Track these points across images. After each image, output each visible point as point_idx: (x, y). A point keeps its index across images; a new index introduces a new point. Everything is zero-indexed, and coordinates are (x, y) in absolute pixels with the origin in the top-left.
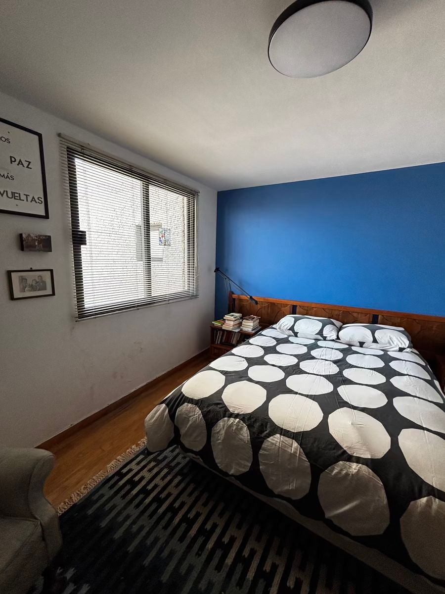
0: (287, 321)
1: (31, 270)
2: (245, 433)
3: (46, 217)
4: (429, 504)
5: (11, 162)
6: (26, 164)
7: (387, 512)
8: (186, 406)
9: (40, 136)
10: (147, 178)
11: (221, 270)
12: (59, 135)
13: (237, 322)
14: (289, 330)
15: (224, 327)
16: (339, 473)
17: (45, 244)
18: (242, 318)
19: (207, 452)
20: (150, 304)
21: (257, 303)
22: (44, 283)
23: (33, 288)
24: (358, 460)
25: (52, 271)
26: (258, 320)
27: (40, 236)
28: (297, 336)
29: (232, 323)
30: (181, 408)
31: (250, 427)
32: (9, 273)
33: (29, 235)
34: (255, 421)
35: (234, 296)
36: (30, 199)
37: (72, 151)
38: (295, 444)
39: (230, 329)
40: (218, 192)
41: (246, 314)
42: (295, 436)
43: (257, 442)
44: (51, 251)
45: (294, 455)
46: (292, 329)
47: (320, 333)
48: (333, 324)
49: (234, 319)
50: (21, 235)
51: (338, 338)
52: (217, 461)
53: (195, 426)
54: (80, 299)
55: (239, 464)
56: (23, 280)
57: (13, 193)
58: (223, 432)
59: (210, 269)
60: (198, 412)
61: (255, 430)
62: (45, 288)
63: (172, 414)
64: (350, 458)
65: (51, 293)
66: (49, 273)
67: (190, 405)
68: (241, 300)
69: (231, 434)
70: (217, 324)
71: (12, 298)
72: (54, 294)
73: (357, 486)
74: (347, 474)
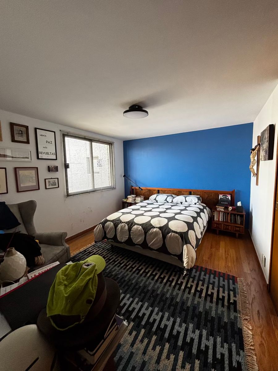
0: (153, 197)
1: (52, 179)
2: (127, 227)
3: (56, 159)
4: (171, 234)
5: (47, 142)
6: (50, 142)
7: (162, 239)
8: (108, 223)
9: (55, 132)
10: (91, 140)
11: (126, 176)
12: (60, 131)
13: (133, 199)
14: (154, 200)
15: (128, 201)
16: (151, 232)
17: (56, 169)
18: (136, 197)
19: (115, 237)
20: (94, 191)
21: (142, 190)
22: (56, 183)
23: (52, 185)
24: (156, 228)
25: (58, 179)
26: (143, 198)
27: (54, 166)
28: (157, 202)
29: (131, 199)
30: (106, 224)
31: (128, 225)
32: (45, 180)
33: (51, 166)
34: (129, 223)
35: (133, 188)
36: (51, 154)
37: (64, 136)
38: (141, 227)
39: (130, 202)
40: (124, 141)
41: (138, 195)
42: (140, 225)
43: (130, 229)
44: (58, 171)
45: (140, 230)
46: (155, 199)
47: (166, 200)
48: (172, 196)
49: (132, 197)
50: (49, 167)
51: (172, 201)
52: (118, 239)
53: (111, 229)
54: (67, 189)
55: (125, 238)
56: (49, 182)
57: (47, 153)
58: (120, 228)
59: (121, 176)
60: (112, 223)
61: (130, 225)
62: (56, 185)
63: (103, 227)
64: (154, 228)
66: (57, 179)
67: (109, 222)
68: (136, 189)
69: (122, 228)
70: (125, 200)
71: (46, 188)
72: (59, 187)
73: (156, 233)
74: (153, 232)
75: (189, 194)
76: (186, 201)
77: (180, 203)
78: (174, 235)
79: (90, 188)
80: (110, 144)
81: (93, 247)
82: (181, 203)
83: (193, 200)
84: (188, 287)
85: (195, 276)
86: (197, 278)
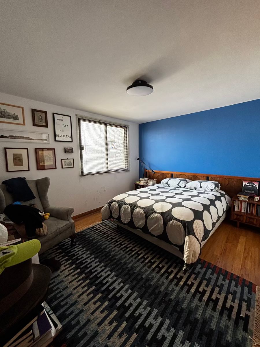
0: (165, 181)
1: (68, 159)
2: (129, 209)
3: (72, 142)
4: (173, 222)
5: (63, 126)
6: (67, 126)
7: (163, 226)
8: (114, 203)
9: (70, 117)
10: (106, 124)
11: (141, 159)
12: (76, 115)
13: (145, 182)
14: (166, 183)
15: (140, 184)
16: (152, 217)
17: (71, 150)
18: (148, 180)
19: (119, 218)
20: (108, 172)
21: (155, 173)
22: (71, 163)
23: (68, 165)
24: (158, 213)
25: (73, 159)
26: (156, 181)
27: (70, 148)
28: (169, 187)
29: (143, 182)
30: (112, 204)
31: (131, 207)
32: (62, 160)
33: (67, 148)
34: (133, 205)
35: (146, 171)
36: (67, 136)
37: (79, 120)
38: (142, 210)
39: (142, 185)
40: (139, 125)
41: (150, 178)
42: (142, 208)
43: (132, 211)
44: (73, 153)
45: (141, 213)
46: (167, 183)
47: (178, 185)
48: (186, 181)
49: (144, 180)
50: (65, 148)
51: (185, 186)
52: (122, 220)
53: (116, 209)
54: (82, 169)
55: (127, 219)
56: (65, 162)
57: (63, 135)
58: (123, 209)
59: (135, 159)
60: (117, 204)
61: (132, 208)
62: (71, 165)
63: (109, 206)
64: (156, 213)
65: (73, 166)
66: (73, 160)
67: (115, 202)
68: (149, 172)
69: (125, 209)
70: (137, 183)
71: (62, 168)
72: (74, 167)
73: (157, 219)
74: (154, 217)
75: (206, 179)
76: (201, 187)
77: (194, 189)
78: (176, 223)
79: (105, 169)
80: (125, 127)
81: (101, 224)
82: (196, 189)
83: (209, 186)
84: (188, 284)
85: (199, 273)
86: (201, 275)
